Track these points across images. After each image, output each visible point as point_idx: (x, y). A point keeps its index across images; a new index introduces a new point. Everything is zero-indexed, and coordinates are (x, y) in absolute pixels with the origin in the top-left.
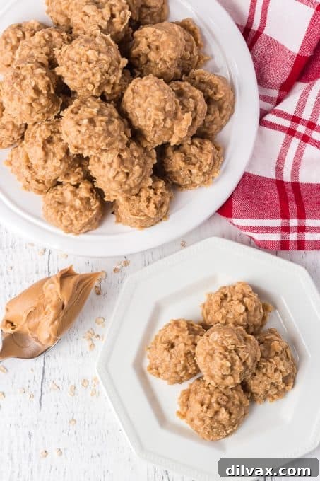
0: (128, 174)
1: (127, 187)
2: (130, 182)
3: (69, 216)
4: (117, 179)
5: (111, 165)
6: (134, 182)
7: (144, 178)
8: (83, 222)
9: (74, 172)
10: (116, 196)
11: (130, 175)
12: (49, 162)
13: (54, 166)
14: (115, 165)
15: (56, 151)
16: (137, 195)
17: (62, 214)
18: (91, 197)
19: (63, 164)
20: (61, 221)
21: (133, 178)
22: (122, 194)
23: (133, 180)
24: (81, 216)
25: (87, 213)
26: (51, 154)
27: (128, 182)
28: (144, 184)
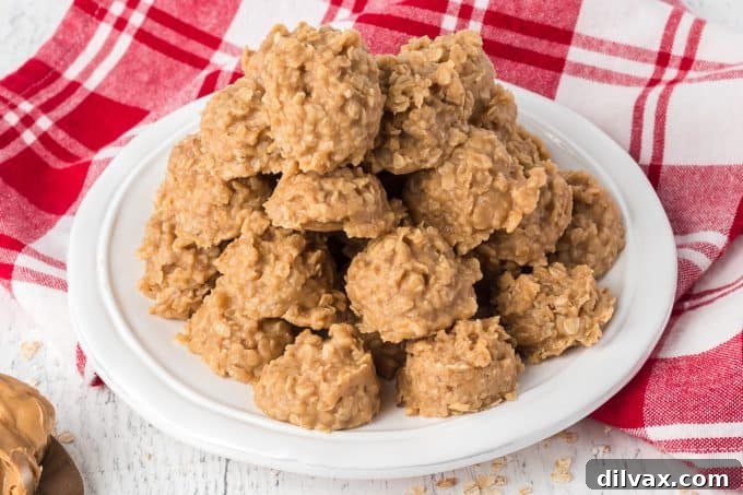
0: (426, 278)
1: (425, 305)
2: (433, 294)
3: (308, 379)
4: (404, 286)
5: (391, 260)
6: (440, 297)
7: (459, 296)
8: (339, 382)
9: (317, 304)
10: (406, 326)
11: (432, 280)
12: (267, 270)
13: (278, 277)
14: (400, 258)
15: (280, 249)
16: (449, 330)
17: (295, 379)
18: (353, 347)
19: (296, 272)
20: (294, 393)
21: (437, 286)
22: (417, 321)
23: (439, 292)
24: (336, 373)
25: (347, 369)
26: (272, 257)
27: (428, 296)
28: (460, 308)
